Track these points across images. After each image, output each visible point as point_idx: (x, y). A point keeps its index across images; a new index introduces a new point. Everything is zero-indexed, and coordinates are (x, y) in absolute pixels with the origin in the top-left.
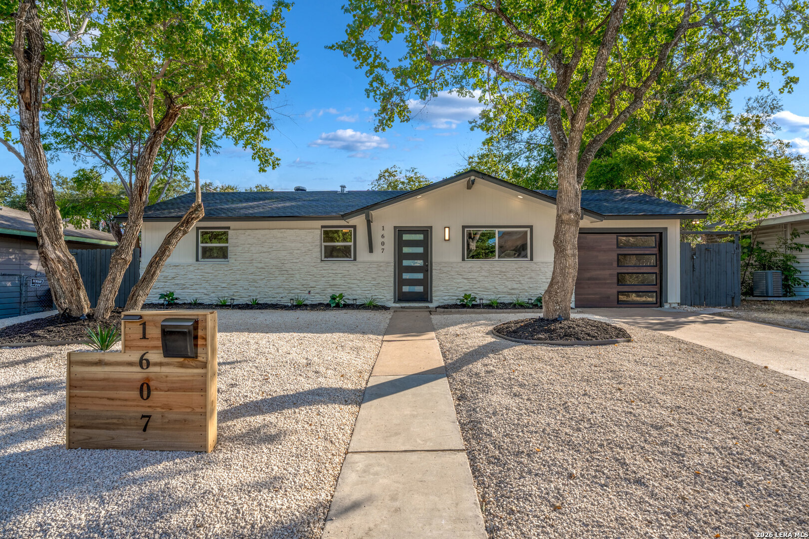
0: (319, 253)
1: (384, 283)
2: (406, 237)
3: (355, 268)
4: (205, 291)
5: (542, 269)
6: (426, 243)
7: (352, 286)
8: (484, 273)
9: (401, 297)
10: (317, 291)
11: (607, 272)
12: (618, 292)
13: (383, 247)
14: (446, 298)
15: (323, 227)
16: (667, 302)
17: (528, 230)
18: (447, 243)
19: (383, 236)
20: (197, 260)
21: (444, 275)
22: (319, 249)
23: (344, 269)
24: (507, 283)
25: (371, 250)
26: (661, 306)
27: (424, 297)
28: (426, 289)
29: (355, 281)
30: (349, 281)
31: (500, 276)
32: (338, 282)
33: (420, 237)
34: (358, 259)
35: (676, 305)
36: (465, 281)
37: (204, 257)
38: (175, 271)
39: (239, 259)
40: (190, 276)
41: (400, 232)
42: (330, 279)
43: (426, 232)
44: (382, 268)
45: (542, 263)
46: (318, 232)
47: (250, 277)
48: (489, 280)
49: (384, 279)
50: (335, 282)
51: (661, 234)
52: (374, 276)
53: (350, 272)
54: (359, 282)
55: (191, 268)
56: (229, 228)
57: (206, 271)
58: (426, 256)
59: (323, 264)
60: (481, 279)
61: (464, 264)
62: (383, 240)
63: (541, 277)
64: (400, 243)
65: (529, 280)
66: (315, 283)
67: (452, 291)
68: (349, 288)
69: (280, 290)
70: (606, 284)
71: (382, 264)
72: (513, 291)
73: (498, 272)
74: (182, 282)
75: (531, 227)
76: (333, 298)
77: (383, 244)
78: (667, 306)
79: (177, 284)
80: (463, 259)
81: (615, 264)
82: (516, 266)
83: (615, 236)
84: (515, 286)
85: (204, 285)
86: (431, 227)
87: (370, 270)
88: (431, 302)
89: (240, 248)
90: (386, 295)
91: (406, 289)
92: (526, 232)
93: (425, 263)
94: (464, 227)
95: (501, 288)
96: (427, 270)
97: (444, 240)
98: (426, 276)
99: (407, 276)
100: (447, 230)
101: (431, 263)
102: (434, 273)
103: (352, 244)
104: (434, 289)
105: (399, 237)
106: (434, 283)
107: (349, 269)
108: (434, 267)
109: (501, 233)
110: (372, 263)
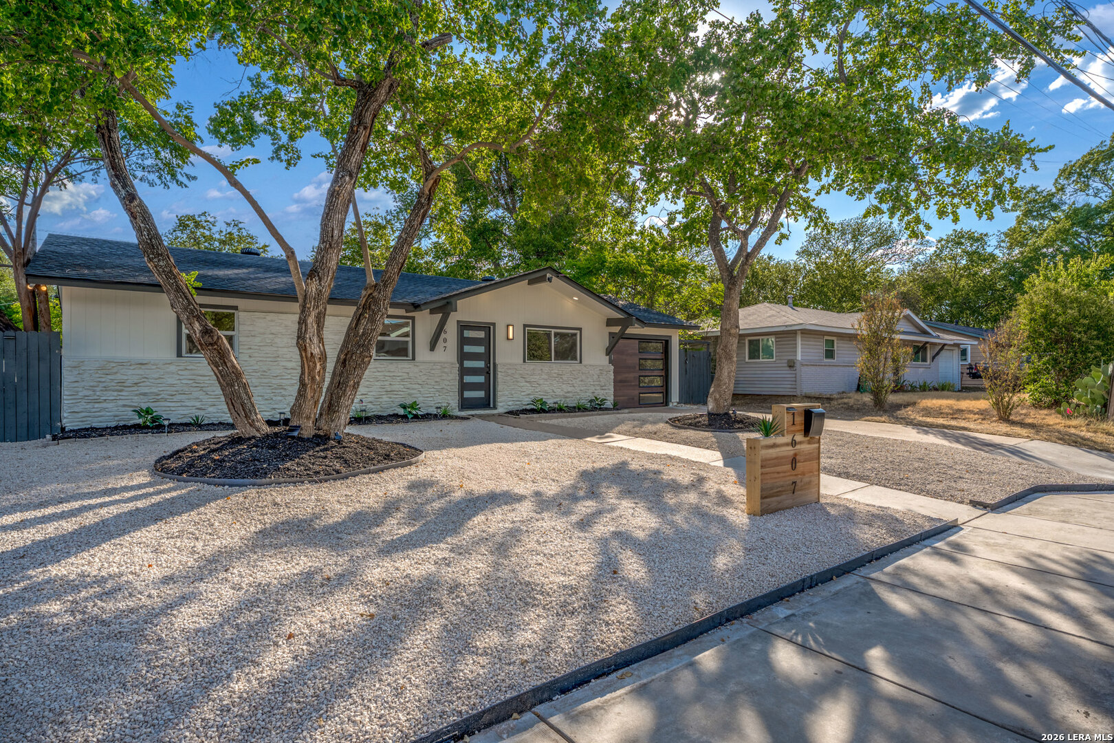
1: (448, 388)
2: (469, 334)
3: (415, 369)
4: (198, 404)
5: (590, 371)
6: (488, 342)
8: (544, 377)
9: (465, 404)
10: (370, 400)
11: (633, 375)
12: (640, 394)
13: (446, 345)
14: (510, 403)
16: (670, 401)
17: (578, 332)
18: (510, 342)
19: (445, 332)
20: (179, 354)
21: (508, 378)
23: (402, 370)
24: (564, 386)
25: (432, 347)
26: (667, 405)
27: (486, 403)
28: (488, 394)
29: (417, 386)
30: (409, 386)
31: (557, 379)
32: (395, 387)
33: (481, 334)
34: (417, 358)
35: (676, 404)
36: (527, 385)
37: (191, 351)
38: (140, 372)
39: (256, 355)
40: (170, 381)
41: (462, 327)
42: (386, 383)
43: (488, 328)
44: (446, 370)
45: (590, 365)
47: (274, 381)
48: (548, 383)
49: (447, 383)
51: (667, 342)
52: (438, 380)
54: (420, 386)
55: (173, 368)
56: (236, 308)
57: (201, 372)
58: (488, 356)
59: (376, 364)
61: (526, 366)
62: (445, 336)
63: (589, 380)
64: (463, 341)
66: (367, 389)
70: (631, 386)
71: (446, 365)
73: (555, 375)
74: (154, 390)
75: (580, 329)
76: (405, 407)
77: (445, 340)
78: (671, 405)
79: (144, 394)
80: (524, 361)
81: (637, 367)
83: (637, 341)
84: (570, 389)
85: (195, 394)
86: (494, 324)
87: (433, 372)
88: (495, 407)
89: (257, 340)
90: (451, 401)
91: (467, 394)
92: (575, 335)
93: (486, 365)
94: (525, 326)
95: (558, 392)
96: (488, 373)
97: (508, 339)
98: (488, 379)
99: (468, 379)
100: (511, 328)
101: (494, 364)
102: (500, 376)
103: (409, 339)
104: (499, 394)
105: (462, 334)
106: (500, 387)
107: (407, 371)
108: (499, 369)
109: (556, 334)
110: (435, 363)
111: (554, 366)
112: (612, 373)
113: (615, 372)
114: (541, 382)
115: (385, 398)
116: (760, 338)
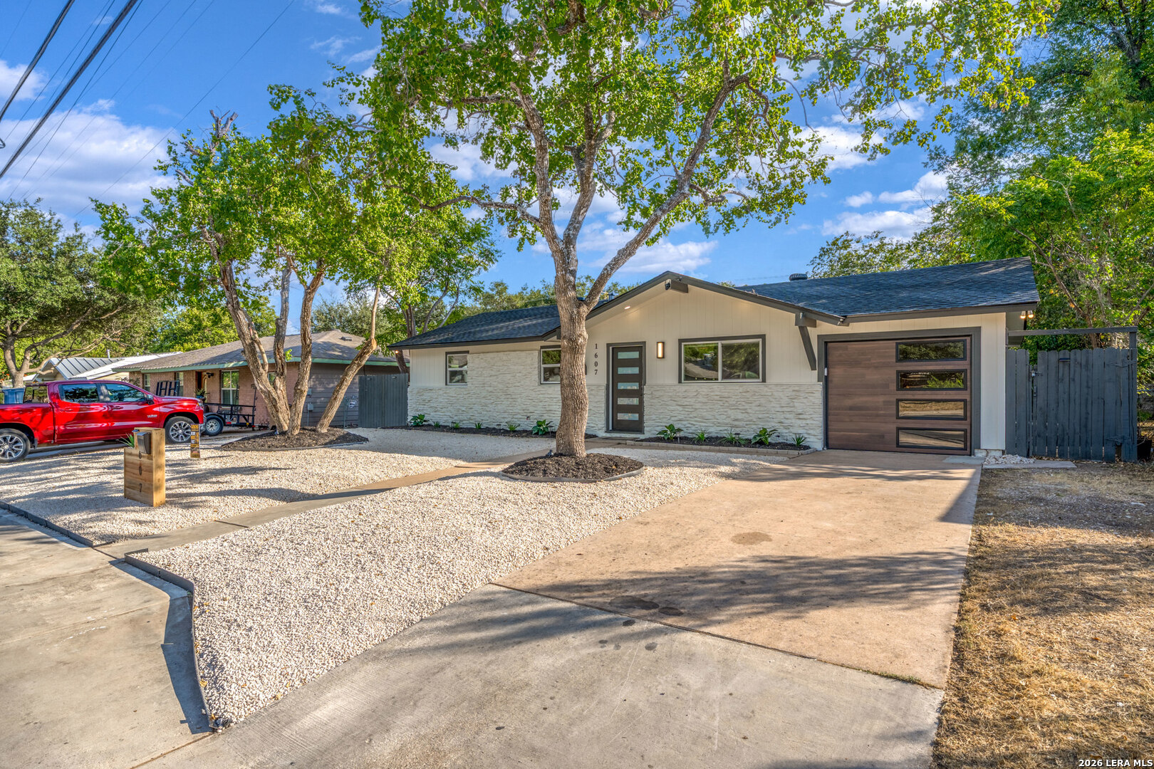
0: (539, 377)
1: (595, 409)
2: (622, 355)
5: (775, 393)
6: (642, 362)
8: (701, 399)
9: (617, 426)
10: (536, 416)
11: (881, 399)
12: (899, 429)
13: (596, 368)
15: (542, 347)
16: (979, 448)
17: (760, 340)
19: (596, 356)
20: (446, 384)
21: (655, 401)
22: (539, 372)
24: (730, 412)
27: (637, 427)
28: (641, 417)
31: (721, 403)
33: (635, 355)
35: (998, 454)
36: (680, 408)
37: (451, 382)
38: (430, 394)
39: (474, 383)
41: (614, 349)
43: (640, 347)
44: (593, 392)
45: (777, 385)
46: (536, 353)
48: (708, 407)
49: (595, 405)
50: (551, 408)
51: (972, 339)
55: (441, 392)
56: (468, 352)
57: (451, 395)
59: (540, 388)
60: (698, 406)
61: (681, 387)
62: (596, 360)
63: (773, 405)
65: (757, 408)
69: (506, 415)
70: (878, 416)
71: (593, 387)
72: (736, 423)
73: (717, 398)
75: (763, 337)
76: (539, 424)
77: (597, 364)
78: (980, 454)
80: (680, 382)
81: (893, 386)
82: (741, 390)
83: (893, 343)
84: (740, 416)
85: (449, 408)
86: (645, 343)
88: (642, 431)
89: (476, 372)
90: (598, 423)
91: (621, 416)
92: (757, 345)
93: (639, 386)
94: (681, 341)
95: (722, 419)
97: (658, 358)
99: (622, 401)
100: (661, 345)
102: (646, 399)
104: (645, 418)
105: (615, 356)
106: (646, 411)
108: (645, 390)
109: (726, 348)
111: (720, 387)
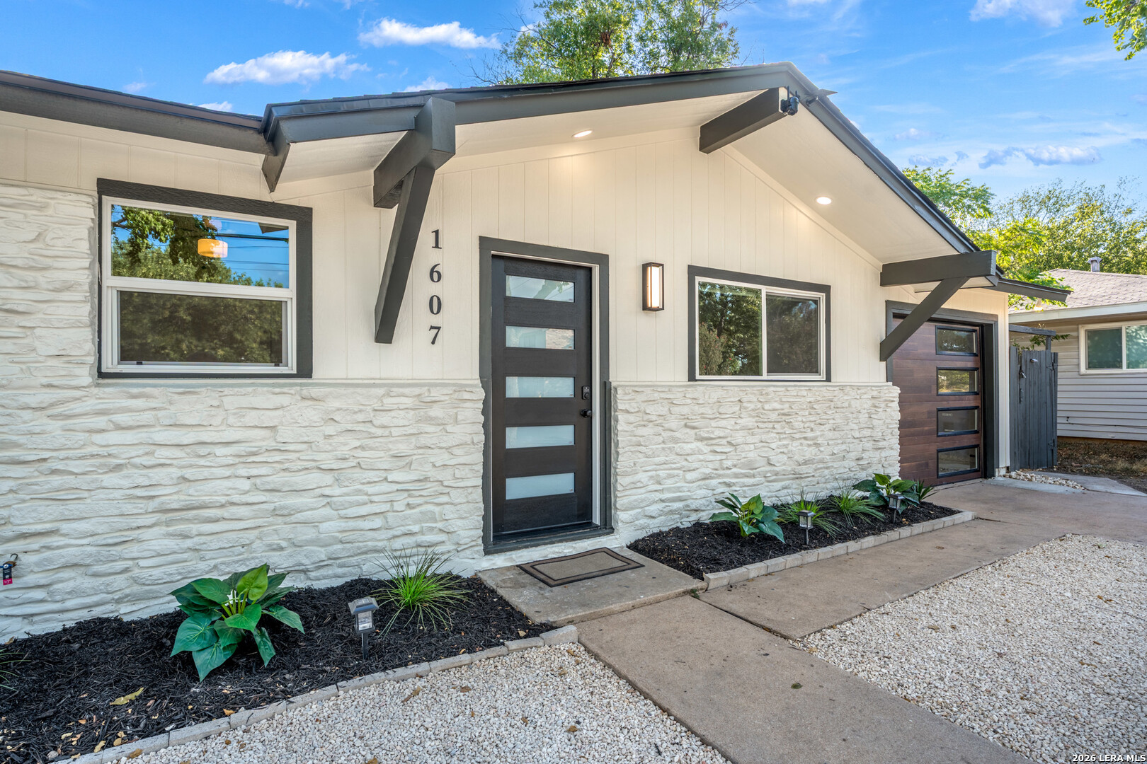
0: (88, 334)
1: (446, 476)
2: (517, 286)
3: (311, 413)
5: (852, 404)
6: (586, 316)
7: (292, 501)
9: (508, 526)
10: (70, 554)
11: (926, 408)
12: (938, 452)
13: (436, 320)
14: (653, 509)
16: (998, 466)
17: (820, 296)
18: (652, 316)
19: (436, 276)
22: (85, 311)
23: (251, 418)
25: (385, 330)
26: (992, 473)
27: (579, 515)
28: (584, 484)
29: (313, 479)
30: (277, 480)
33: (563, 292)
41: (498, 263)
42: (158, 475)
43: (585, 271)
44: (436, 412)
45: (849, 387)
48: (756, 439)
49: (443, 458)
51: (991, 330)
52: (403, 448)
53: (285, 434)
54: (328, 479)
58: (583, 362)
59: (112, 394)
61: (695, 391)
62: (435, 289)
64: (499, 310)
66: (55, 510)
67: (669, 483)
68: (275, 513)
70: (923, 433)
71: (436, 394)
75: (826, 289)
77: (435, 305)
78: (998, 474)
80: (692, 378)
81: (934, 390)
83: (933, 327)
86: (603, 260)
87: (384, 419)
88: (607, 527)
90: (455, 525)
91: (518, 488)
92: (814, 303)
93: (578, 389)
94: (693, 271)
96: (586, 414)
97: (645, 307)
98: (584, 436)
99: (517, 438)
100: (655, 272)
101: (606, 387)
102: (623, 425)
103: (288, 294)
104: (621, 482)
105: (500, 286)
106: (623, 461)
107: (269, 418)
108: (622, 401)
109: (771, 301)
110: (391, 387)
111: (771, 389)
112: (896, 406)
113: (902, 403)
114: (739, 437)
115: (157, 540)
116: (1124, 325)
